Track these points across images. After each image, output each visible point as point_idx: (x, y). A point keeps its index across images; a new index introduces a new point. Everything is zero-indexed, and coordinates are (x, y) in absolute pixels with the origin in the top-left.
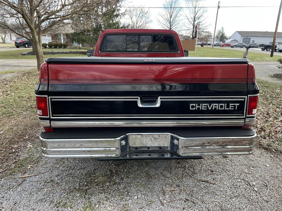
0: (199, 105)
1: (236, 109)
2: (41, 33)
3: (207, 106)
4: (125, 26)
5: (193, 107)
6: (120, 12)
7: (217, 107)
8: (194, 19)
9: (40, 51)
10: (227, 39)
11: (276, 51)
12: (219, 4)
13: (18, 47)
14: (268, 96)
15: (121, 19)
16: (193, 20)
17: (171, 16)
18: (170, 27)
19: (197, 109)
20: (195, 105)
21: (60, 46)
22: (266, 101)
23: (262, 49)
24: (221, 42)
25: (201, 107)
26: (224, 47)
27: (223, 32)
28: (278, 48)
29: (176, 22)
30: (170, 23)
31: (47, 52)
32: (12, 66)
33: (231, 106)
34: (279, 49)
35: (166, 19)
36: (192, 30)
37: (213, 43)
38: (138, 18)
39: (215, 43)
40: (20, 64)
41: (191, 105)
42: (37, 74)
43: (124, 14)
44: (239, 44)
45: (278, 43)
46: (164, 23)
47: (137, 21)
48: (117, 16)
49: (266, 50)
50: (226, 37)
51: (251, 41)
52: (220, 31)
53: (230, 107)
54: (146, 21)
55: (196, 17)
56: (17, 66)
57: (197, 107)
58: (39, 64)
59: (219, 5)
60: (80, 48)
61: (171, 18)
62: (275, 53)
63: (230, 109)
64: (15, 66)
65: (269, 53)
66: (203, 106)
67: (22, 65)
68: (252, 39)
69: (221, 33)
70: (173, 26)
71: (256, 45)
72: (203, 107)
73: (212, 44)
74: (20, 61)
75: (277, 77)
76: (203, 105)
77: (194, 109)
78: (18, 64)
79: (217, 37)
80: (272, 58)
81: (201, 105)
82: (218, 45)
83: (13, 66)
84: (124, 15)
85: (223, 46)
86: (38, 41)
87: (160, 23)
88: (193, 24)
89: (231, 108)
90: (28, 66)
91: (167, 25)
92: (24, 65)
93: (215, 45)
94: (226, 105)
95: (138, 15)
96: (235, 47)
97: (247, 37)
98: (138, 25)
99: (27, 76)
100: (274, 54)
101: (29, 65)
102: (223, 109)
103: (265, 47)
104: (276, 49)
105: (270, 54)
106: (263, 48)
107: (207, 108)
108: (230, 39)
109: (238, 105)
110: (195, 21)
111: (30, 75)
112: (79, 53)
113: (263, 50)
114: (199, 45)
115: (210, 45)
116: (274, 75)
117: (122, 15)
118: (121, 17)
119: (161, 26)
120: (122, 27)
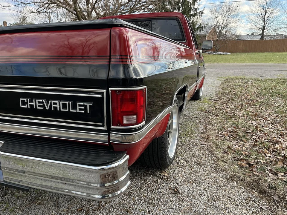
0: (31, 101)
1: (88, 112)
3: (43, 102)
5: (24, 103)
7: (58, 106)
17: (266, 13)
18: (264, 25)
19: (29, 107)
20: (25, 100)
25: (34, 104)
29: (272, 19)
30: (264, 21)
33: (80, 105)
35: (260, 16)
41: (21, 99)
43: (202, 13)
46: (257, 21)
47: (223, 20)
48: (194, 15)
53: (78, 107)
57: (29, 103)
61: (265, 15)
63: (79, 111)
66: (37, 102)
70: (267, 24)
72: (37, 104)
76: (37, 100)
77: (26, 107)
81: (34, 100)
89: (80, 109)
91: (260, 23)
94: (70, 103)
95: (225, 14)
102: (67, 110)
107: (44, 106)
109: (90, 106)
117: (200, 14)
118: (198, 17)
119: (253, 24)
120: (198, 28)
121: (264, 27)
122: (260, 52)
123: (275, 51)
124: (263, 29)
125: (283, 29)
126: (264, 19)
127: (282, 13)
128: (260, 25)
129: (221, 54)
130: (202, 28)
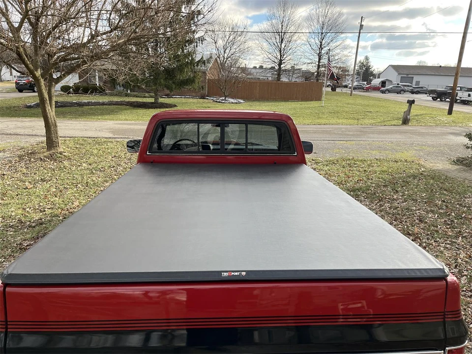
2: (54, 83)
4: (205, 59)
6: (197, 36)
8: (321, 45)
9: (50, 116)
10: (374, 76)
11: (456, 102)
12: (361, 22)
13: (20, 91)
14: (453, 214)
15: (197, 47)
16: (319, 47)
17: (282, 40)
18: (280, 58)
21: (94, 90)
22: (450, 228)
23: (433, 98)
24: (365, 83)
26: (369, 91)
27: (367, 64)
28: (460, 98)
29: (291, 50)
30: (280, 51)
31: (70, 103)
32: (5, 134)
34: (462, 99)
35: (274, 44)
36: (317, 63)
37: (352, 84)
38: (227, 43)
39: (355, 84)
40: (18, 131)
42: (45, 157)
43: (202, 39)
44: (394, 87)
45: (459, 88)
46: (271, 51)
47: (225, 47)
48: (190, 42)
49: (439, 99)
50: (372, 72)
51: (414, 83)
52: (363, 63)
54: (240, 47)
55: (323, 42)
56: (14, 134)
58: (49, 137)
59: (362, 24)
60: (127, 95)
61: (282, 43)
62: (456, 107)
64: (10, 134)
65: (446, 106)
67: (22, 131)
68: (416, 78)
69: (365, 66)
70: (285, 57)
71: (422, 89)
73: (350, 86)
74: (19, 124)
75: (464, 165)
78: (14, 131)
79: (357, 73)
80: (451, 118)
82: (359, 88)
83: (7, 134)
84: (202, 41)
85: (367, 90)
86: (48, 99)
87: (263, 52)
88: (319, 54)
90: (32, 135)
91: (275, 55)
92: (27, 132)
93: (355, 89)
95: (228, 37)
96: (387, 92)
97: (407, 75)
98: (226, 55)
99: (26, 162)
100: (454, 109)
101: (34, 133)
103: (439, 96)
104: (457, 98)
105: (448, 108)
106: (434, 96)
108: (379, 77)
110: (322, 49)
111: (32, 159)
112: (125, 105)
113: (434, 100)
114: (328, 86)
115: (346, 86)
116: (458, 160)
117: (199, 41)
118: (197, 45)
119: (265, 56)
120: (199, 61)
121: (281, 61)
122: (282, 101)
123: (301, 99)
124: (280, 64)
125: (306, 65)
126: (281, 49)
127: (303, 42)
128: (275, 57)
129: (232, 103)
130: (204, 63)
